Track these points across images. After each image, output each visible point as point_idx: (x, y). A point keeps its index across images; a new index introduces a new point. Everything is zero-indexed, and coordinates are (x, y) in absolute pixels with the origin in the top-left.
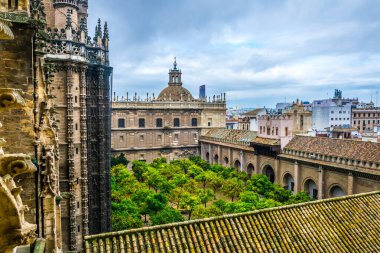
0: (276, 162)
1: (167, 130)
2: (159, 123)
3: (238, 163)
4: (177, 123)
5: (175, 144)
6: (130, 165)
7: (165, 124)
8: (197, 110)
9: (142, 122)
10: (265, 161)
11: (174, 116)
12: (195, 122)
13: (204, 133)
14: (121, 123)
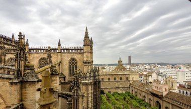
0: (161, 101)
1: (118, 81)
2: (115, 79)
3: (144, 96)
4: (121, 79)
5: (121, 86)
6: (105, 95)
7: (117, 79)
8: (128, 74)
9: (109, 79)
10: (156, 99)
11: (120, 77)
12: (127, 78)
13: (131, 82)
14: (103, 79)
